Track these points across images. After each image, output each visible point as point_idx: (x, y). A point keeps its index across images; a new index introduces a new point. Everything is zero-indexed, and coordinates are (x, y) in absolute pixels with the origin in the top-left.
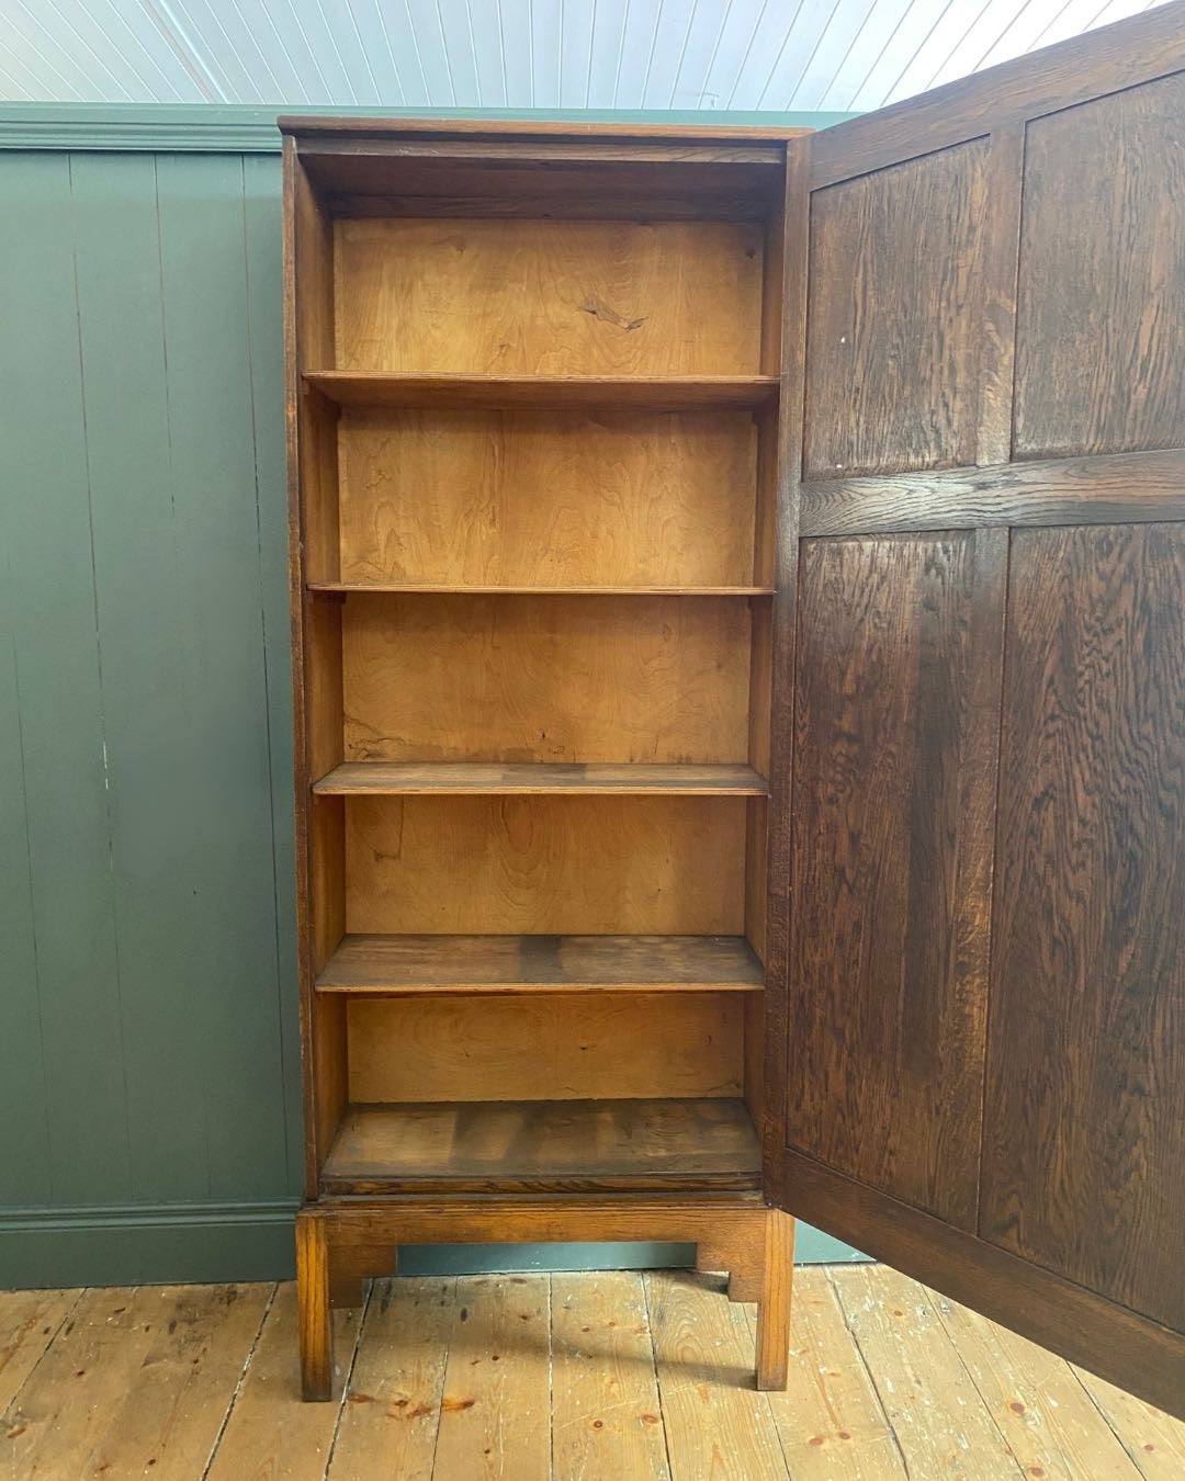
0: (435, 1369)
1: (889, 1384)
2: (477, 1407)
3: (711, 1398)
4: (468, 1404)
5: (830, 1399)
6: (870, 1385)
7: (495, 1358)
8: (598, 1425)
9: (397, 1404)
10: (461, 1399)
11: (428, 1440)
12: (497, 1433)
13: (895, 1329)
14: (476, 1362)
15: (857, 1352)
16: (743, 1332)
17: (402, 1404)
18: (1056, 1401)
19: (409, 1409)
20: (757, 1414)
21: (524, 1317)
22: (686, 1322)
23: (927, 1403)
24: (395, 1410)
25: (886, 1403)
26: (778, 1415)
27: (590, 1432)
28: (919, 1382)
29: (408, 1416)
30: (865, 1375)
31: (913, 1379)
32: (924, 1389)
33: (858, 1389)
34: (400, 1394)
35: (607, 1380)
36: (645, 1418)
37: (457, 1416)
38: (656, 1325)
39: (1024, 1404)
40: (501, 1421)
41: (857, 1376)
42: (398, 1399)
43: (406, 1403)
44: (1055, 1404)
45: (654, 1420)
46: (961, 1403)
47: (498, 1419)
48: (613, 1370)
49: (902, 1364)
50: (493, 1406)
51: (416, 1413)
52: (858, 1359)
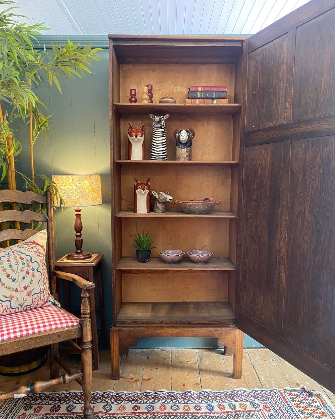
0: (140, 371)
1: (263, 377)
2: (151, 380)
3: (214, 380)
4: (149, 379)
5: (246, 381)
6: (257, 378)
7: (156, 369)
8: (184, 385)
9: (130, 379)
10: (147, 378)
11: (139, 388)
12: (157, 386)
13: (264, 364)
14: (151, 369)
15: (254, 370)
16: (223, 364)
17: (132, 379)
18: (308, 383)
19: (133, 380)
20: (227, 384)
21: (164, 359)
22: (208, 361)
23: (273, 383)
24: (130, 380)
25: (261, 382)
26: (232, 384)
27: (182, 387)
28: (271, 378)
29: (133, 382)
30: (256, 376)
31: (269, 377)
32: (272, 379)
33: (254, 379)
34: (131, 376)
35: (186, 375)
36: (196, 384)
37: (146, 382)
38: (199, 362)
39: (300, 383)
40: (158, 384)
41: (254, 375)
42: (130, 378)
43: (133, 379)
44: (308, 384)
45: (199, 384)
46: (282, 383)
47: (157, 383)
48: (188, 373)
49: (267, 373)
50: (156, 380)
51: (135, 381)
52: (254, 371)
